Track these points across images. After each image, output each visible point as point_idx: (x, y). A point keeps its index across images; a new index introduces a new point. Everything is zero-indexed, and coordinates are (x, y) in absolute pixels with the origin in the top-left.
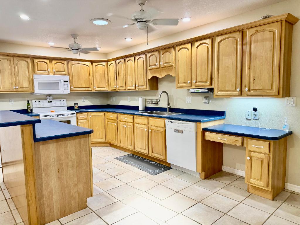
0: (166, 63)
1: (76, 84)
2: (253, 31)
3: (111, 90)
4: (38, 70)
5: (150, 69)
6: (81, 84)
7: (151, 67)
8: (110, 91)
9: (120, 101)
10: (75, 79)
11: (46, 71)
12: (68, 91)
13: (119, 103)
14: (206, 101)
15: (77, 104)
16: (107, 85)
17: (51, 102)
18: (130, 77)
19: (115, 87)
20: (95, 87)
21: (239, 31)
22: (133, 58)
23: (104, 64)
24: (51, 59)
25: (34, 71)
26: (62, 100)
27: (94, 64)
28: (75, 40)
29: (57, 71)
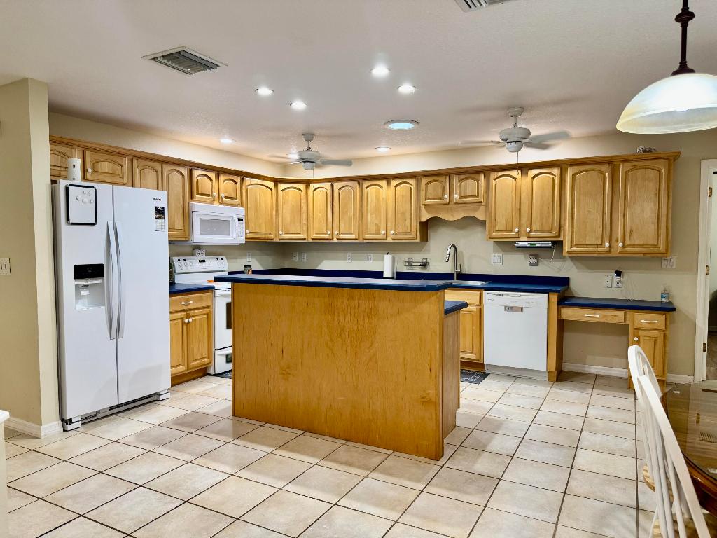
0: (466, 197)
1: (252, 225)
2: (629, 165)
3: (313, 239)
4: (198, 194)
5: (425, 205)
6: (260, 226)
7: (428, 202)
8: (311, 241)
9: (322, 261)
10: (252, 213)
11: (209, 195)
12: (242, 240)
13: (317, 266)
14: (534, 261)
15: (250, 266)
16: (305, 228)
17: (204, 261)
18: (374, 216)
19: (329, 233)
20: (281, 232)
21: (609, 163)
22: (383, 183)
23: (302, 187)
24: (219, 171)
25: (192, 197)
26: (220, 258)
27: (282, 186)
28: (309, 144)
29: (226, 197)
